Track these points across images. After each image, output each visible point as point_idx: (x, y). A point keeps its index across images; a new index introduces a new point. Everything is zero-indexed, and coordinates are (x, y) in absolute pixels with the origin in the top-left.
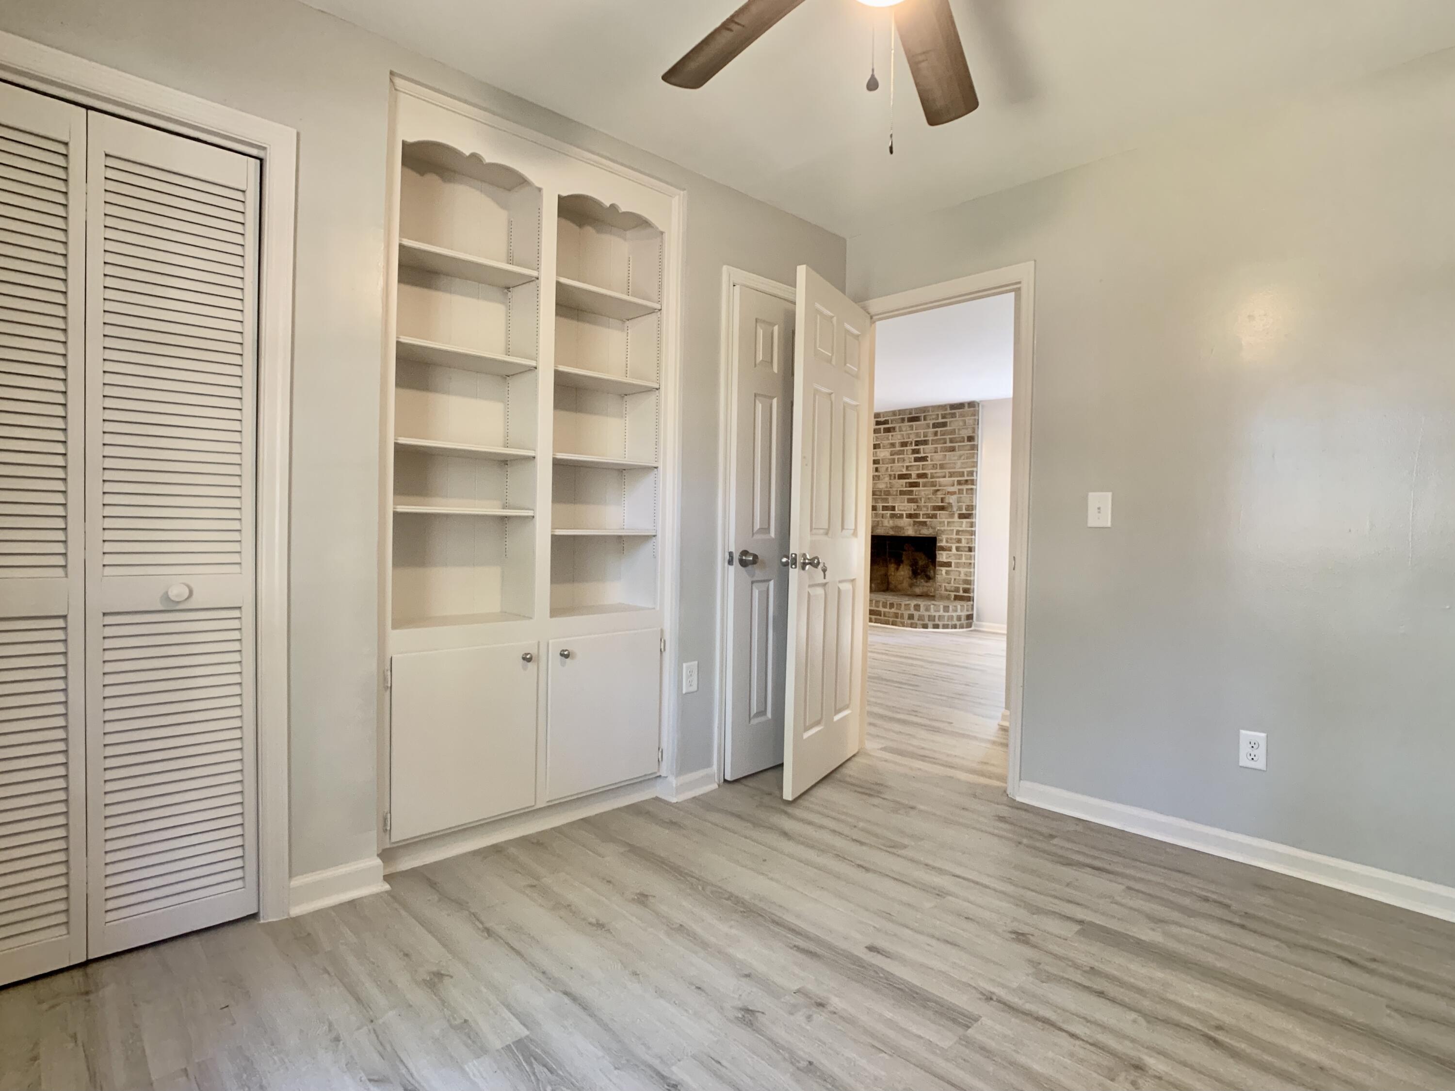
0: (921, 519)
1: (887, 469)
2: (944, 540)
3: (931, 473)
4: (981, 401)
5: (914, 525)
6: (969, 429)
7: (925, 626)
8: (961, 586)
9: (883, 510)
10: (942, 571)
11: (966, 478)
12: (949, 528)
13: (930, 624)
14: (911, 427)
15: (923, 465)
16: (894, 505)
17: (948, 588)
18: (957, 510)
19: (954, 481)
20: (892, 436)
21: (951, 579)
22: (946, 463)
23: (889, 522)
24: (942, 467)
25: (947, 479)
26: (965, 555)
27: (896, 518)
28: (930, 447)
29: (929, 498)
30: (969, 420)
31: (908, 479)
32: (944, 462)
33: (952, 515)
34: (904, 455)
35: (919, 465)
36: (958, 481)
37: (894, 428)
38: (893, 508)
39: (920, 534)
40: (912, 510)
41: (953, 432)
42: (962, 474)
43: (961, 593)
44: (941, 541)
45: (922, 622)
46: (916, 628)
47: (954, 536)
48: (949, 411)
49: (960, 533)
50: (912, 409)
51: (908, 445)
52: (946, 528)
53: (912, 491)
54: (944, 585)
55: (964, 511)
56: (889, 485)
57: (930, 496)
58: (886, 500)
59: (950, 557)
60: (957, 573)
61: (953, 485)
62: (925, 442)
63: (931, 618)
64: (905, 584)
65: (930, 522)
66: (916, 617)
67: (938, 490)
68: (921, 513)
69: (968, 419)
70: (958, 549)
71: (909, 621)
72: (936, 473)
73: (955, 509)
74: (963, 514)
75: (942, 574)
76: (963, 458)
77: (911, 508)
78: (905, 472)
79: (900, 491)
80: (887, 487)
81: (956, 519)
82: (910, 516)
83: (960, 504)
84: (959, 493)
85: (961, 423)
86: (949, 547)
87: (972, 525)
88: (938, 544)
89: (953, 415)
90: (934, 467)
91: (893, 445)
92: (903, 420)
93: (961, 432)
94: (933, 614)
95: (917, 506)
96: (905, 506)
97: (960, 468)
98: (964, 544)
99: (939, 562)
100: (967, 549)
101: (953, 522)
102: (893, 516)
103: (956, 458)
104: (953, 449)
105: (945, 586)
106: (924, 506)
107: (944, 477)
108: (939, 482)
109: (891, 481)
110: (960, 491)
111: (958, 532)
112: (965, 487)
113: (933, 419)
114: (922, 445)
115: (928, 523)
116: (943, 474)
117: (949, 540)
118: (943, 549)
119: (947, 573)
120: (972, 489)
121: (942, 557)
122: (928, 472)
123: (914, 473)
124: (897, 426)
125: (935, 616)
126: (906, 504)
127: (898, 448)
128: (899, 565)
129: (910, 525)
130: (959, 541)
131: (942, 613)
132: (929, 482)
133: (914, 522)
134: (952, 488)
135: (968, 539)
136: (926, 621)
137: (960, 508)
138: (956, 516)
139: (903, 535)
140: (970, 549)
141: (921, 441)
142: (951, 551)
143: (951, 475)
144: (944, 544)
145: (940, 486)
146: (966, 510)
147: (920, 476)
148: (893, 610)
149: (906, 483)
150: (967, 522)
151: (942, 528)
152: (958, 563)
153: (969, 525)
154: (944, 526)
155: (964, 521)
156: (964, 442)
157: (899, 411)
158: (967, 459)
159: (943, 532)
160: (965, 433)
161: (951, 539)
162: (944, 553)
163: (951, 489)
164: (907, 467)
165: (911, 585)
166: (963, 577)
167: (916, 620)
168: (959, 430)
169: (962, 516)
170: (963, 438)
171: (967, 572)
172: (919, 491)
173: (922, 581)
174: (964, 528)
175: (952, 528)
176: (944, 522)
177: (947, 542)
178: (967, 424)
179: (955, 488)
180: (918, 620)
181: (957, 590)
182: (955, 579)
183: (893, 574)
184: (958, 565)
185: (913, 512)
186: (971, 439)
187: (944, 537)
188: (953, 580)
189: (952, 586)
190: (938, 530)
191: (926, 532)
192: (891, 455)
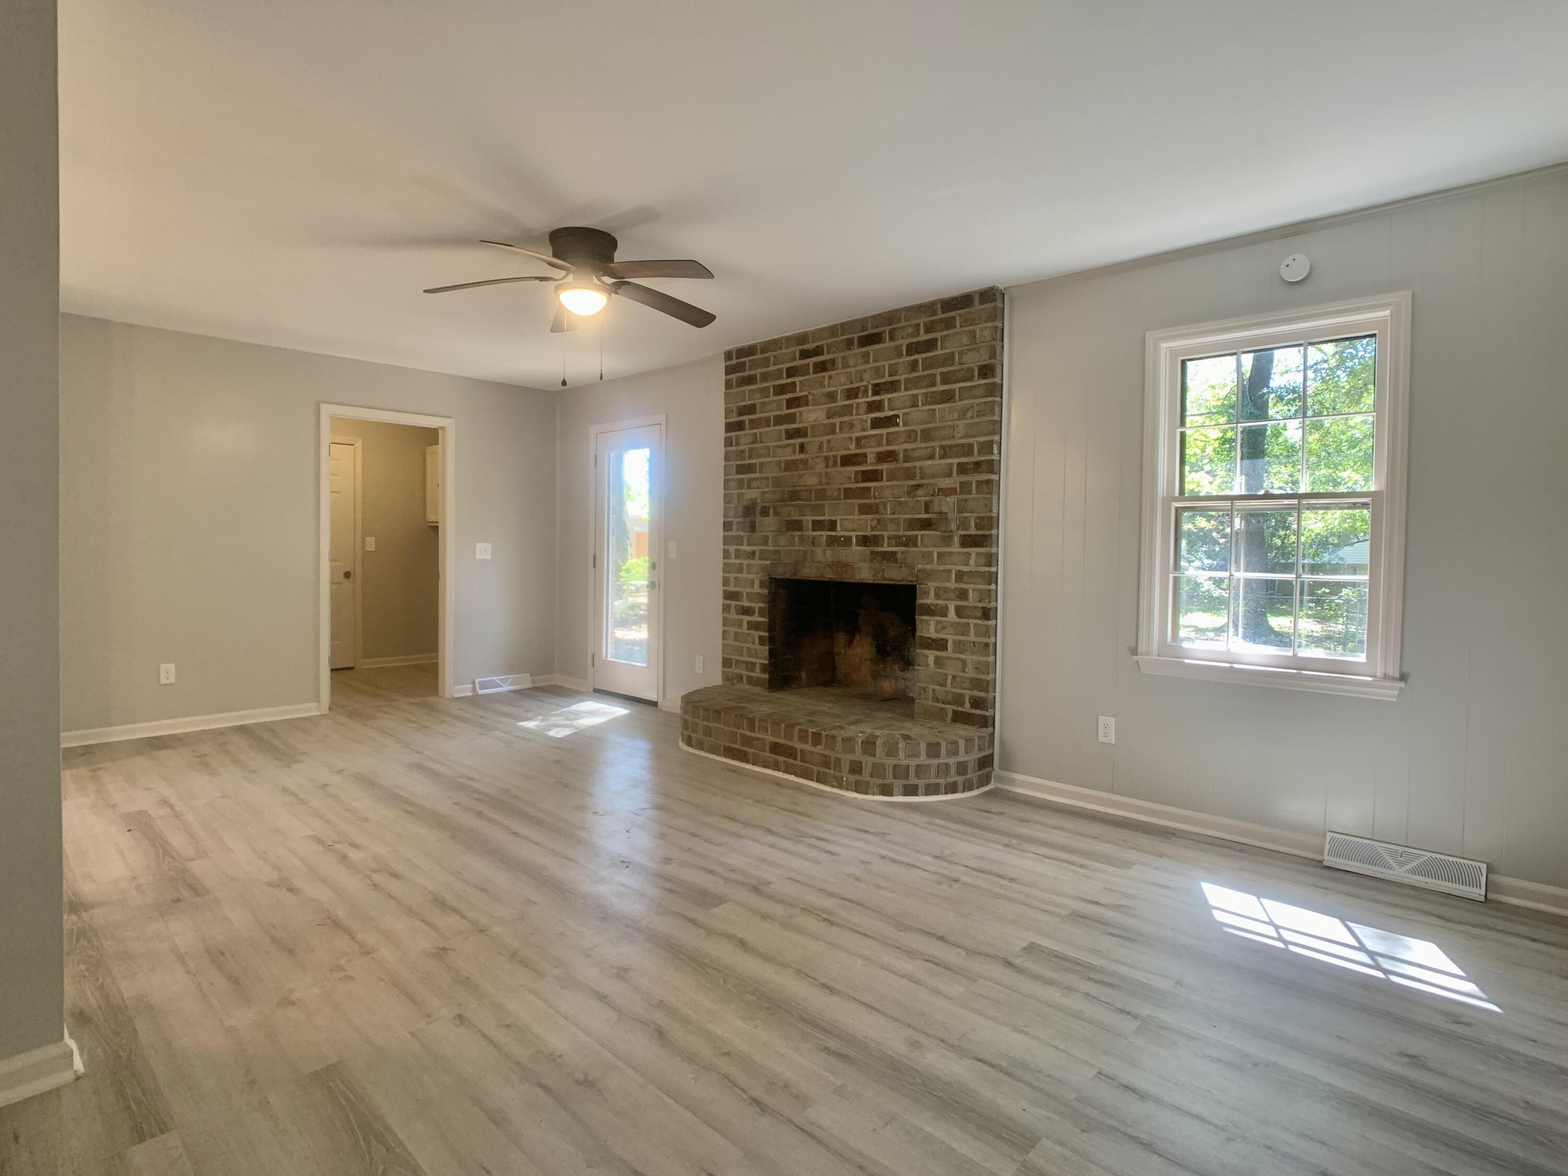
0: (886, 548)
1: (821, 446)
2: (932, 594)
3: (905, 451)
4: (1006, 288)
5: (872, 561)
6: (982, 351)
7: (886, 790)
8: (968, 693)
9: (813, 530)
10: (927, 657)
11: (976, 458)
12: (941, 568)
13: (898, 784)
14: (866, 356)
15: (888, 434)
16: (833, 518)
17: (940, 696)
18: (958, 529)
19: (952, 464)
20: (830, 377)
21: (946, 675)
22: (935, 428)
23: (824, 552)
24: (927, 435)
25: (937, 461)
26: (975, 624)
27: (838, 545)
28: (902, 394)
29: (901, 503)
30: (984, 331)
31: (860, 464)
32: (930, 425)
33: (947, 540)
34: (852, 415)
35: (882, 435)
36: (959, 464)
37: (833, 361)
38: (832, 525)
39: (885, 579)
40: (869, 529)
41: (949, 359)
42: (968, 450)
43: (967, 708)
44: (927, 593)
45: (879, 781)
46: (867, 793)
47: (952, 585)
48: (940, 316)
49: (965, 578)
50: (865, 319)
51: (860, 394)
52: (934, 566)
53: (868, 489)
54: (932, 687)
55: (973, 531)
56: (824, 480)
57: (903, 499)
58: (818, 509)
59: (943, 628)
60: (960, 664)
61: (949, 475)
62: (893, 386)
63: (901, 772)
64: (866, 670)
65: (903, 553)
66: (867, 770)
67: (919, 486)
68: (885, 534)
69: (981, 330)
70: (959, 612)
71: (853, 778)
72: (913, 450)
73: (953, 526)
74: (969, 536)
75: (928, 665)
76: (969, 414)
77: (862, 524)
78: (853, 450)
79: (846, 490)
80: (820, 483)
81: (956, 548)
82: (864, 541)
83: (966, 515)
84: (962, 492)
85: (965, 339)
86: (942, 607)
87: (991, 560)
88: (920, 601)
89: (949, 324)
90: (911, 436)
91: (831, 397)
92: (849, 343)
93: (965, 359)
94: (905, 762)
95: (879, 520)
96: (853, 521)
97: (962, 438)
98: (972, 600)
99: (921, 637)
100: (980, 613)
101: (951, 554)
102: (833, 541)
103: (956, 415)
104: (948, 397)
105: (934, 690)
106: (891, 520)
107: (931, 457)
108: (921, 468)
109: (829, 470)
110: (965, 487)
111: (960, 576)
112: (975, 478)
113: (909, 336)
114: (887, 391)
115: (899, 556)
116: (929, 451)
117: (941, 593)
118: (929, 611)
119: (938, 661)
120: (989, 482)
121: (928, 627)
122: (900, 448)
123: (871, 452)
124: (838, 356)
125: (908, 767)
126: (856, 516)
127: (841, 402)
128: (854, 636)
129: (865, 561)
130: (963, 595)
131: (923, 759)
132: (899, 468)
133: (872, 553)
134: (947, 480)
135: (979, 590)
136: (889, 779)
137: (964, 524)
138: (956, 539)
139: (852, 581)
140: (988, 614)
141: (885, 383)
142: (945, 615)
143: (946, 452)
144: (930, 600)
145: (922, 478)
146: (978, 527)
147: (883, 457)
149: (856, 473)
150: (978, 554)
151: (928, 567)
152: (960, 642)
153: (983, 561)
154: (932, 562)
155: (974, 551)
156: (971, 379)
157: (842, 325)
158: (978, 416)
159: (929, 575)
160: (974, 360)
161: (946, 590)
162: (933, 620)
163: (946, 483)
164: (859, 439)
165: (875, 676)
166: (970, 673)
167: (866, 777)
168: (961, 353)
169: (969, 541)
170: (970, 370)
171: (979, 662)
172: (882, 488)
173: (896, 667)
174: (972, 566)
175: (948, 567)
176: (931, 553)
177: (937, 596)
178: (978, 340)
179: (953, 482)
180: (872, 776)
181: (959, 700)
182: (954, 677)
183: (843, 651)
184: (960, 647)
185: (869, 533)
186: (987, 371)
187: (932, 585)
188: (950, 678)
189: (947, 692)
190: (918, 570)
191: (894, 575)
192: (828, 418)
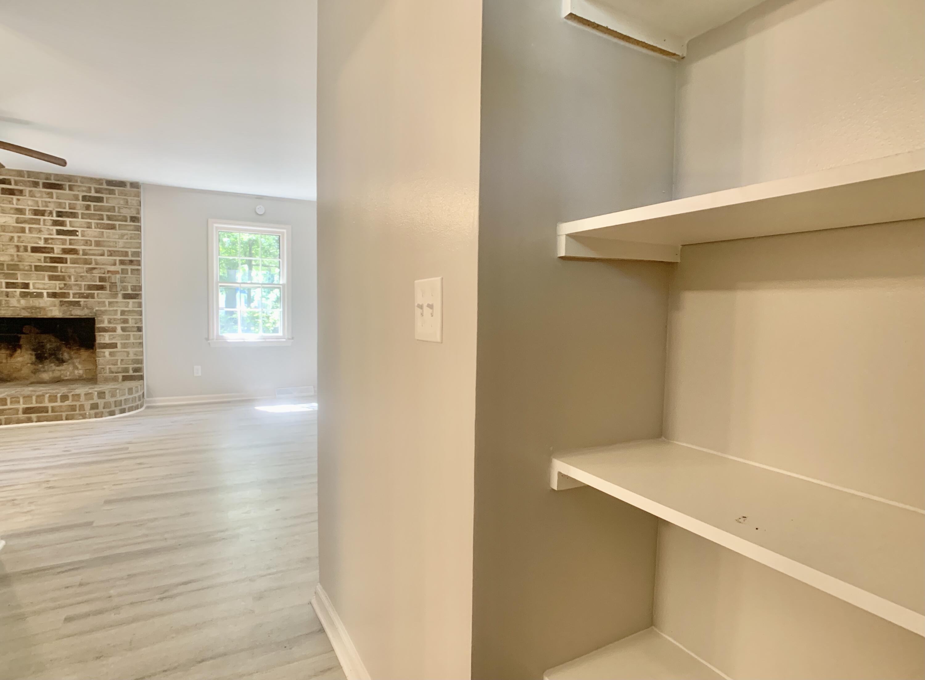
0: (71, 299)
1: (12, 239)
2: (106, 321)
3: (84, 250)
4: (143, 184)
5: (61, 305)
6: (132, 210)
7: (112, 413)
8: (131, 367)
9: (7, 288)
10: (104, 352)
11: (130, 258)
12: (111, 309)
13: (117, 409)
14: (51, 195)
15: (70, 240)
16: (26, 282)
17: (113, 370)
18: (121, 290)
19: (115, 260)
20: (18, 200)
21: (117, 360)
22: (104, 241)
23: (19, 301)
24: (98, 244)
25: (106, 257)
26: (133, 335)
27: (31, 297)
28: (79, 220)
29: (81, 277)
30: (132, 200)
31: (49, 253)
32: (100, 239)
33: (115, 296)
34: (39, 224)
35: (66, 240)
36: (120, 260)
37: (21, 192)
38: (26, 286)
39: (72, 315)
40: (58, 288)
41: (112, 209)
42: (126, 254)
43: (131, 373)
44: (102, 322)
45: (108, 410)
46: (102, 417)
47: (119, 316)
48: (105, 186)
49: (126, 313)
50: (50, 175)
51: (46, 214)
52: (107, 308)
53: (56, 267)
54: (108, 367)
55: (130, 292)
56: (16, 258)
57: (83, 274)
58: (14, 276)
59: (114, 338)
60: (125, 354)
61: (115, 264)
62: (73, 215)
63: (118, 403)
64: (26, 371)
65: (85, 302)
66: (101, 406)
67: (94, 268)
68: (71, 292)
69: (131, 200)
70: (123, 329)
71: (93, 412)
72: (90, 250)
73: (119, 289)
74: (129, 294)
75: (105, 356)
76: (125, 237)
77: (56, 286)
78: (42, 244)
79: (36, 266)
80: (12, 260)
81: (120, 299)
82: (54, 295)
83: (125, 284)
84: (122, 273)
85: (122, 202)
86: (113, 328)
87: (140, 305)
88: (98, 325)
89: (112, 192)
90: (87, 243)
91: (20, 211)
92: (36, 184)
93: (121, 211)
94: (120, 399)
95: (65, 284)
96: (44, 284)
97: (121, 248)
98: (131, 323)
99: (99, 344)
100: (136, 329)
101: (117, 302)
102: (24, 295)
103: (117, 237)
104: (113, 227)
105: (110, 368)
106: (76, 285)
107: (103, 255)
108: (95, 259)
109: (19, 253)
110: (124, 271)
111: (123, 313)
112: (129, 267)
113: (83, 191)
114: (68, 217)
115: (82, 303)
116: (100, 252)
117: (112, 321)
118: (105, 330)
119: (111, 354)
120: (138, 270)
121: (102, 338)
122: (80, 248)
123: (58, 248)
124: (27, 190)
125: (121, 401)
126: (46, 281)
127: (28, 216)
128: (15, 350)
129: (55, 306)
130: (126, 321)
131: (127, 396)
132: (80, 259)
133: (61, 301)
134: (113, 267)
135: (135, 319)
136: (113, 408)
137: (125, 288)
138: (120, 295)
139: (45, 317)
140: (140, 329)
141: (66, 212)
142: (115, 331)
143: (111, 254)
144: (105, 324)
145: (96, 264)
146: (132, 290)
147: (65, 251)
148: (67, 403)
149: (45, 257)
150: (133, 302)
151: (102, 309)
152: (125, 343)
153: (137, 305)
154: (105, 306)
155: (131, 301)
156: (126, 221)
157: (28, 172)
158: (131, 239)
159: (104, 312)
160: (128, 213)
161: (115, 319)
162: (107, 335)
163: (112, 268)
164: (46, 240)
165: (35, 372)
166: (132, 356)
167: (101, 409)
168: (119, 208)
169: (126, 296)
170: (125, 217)
171: (137, 351)
172: (67, 267)
173: (52, 365)
174: (130, 308)
175: (115, 308)
176: (104, 302)
177: (109, 322)
178: (129, 204)
179: (118, 268)
180: (104, 408)
181: (126, 370)
182: (122, 360)
184: (124, 346)
185: (58, 291)
186: (135, 219)
187: (106, 318)
188: (119, 361)
189: (119, 368)
190: (97, 310)
191: (77, 313)
192: (17, 223)
